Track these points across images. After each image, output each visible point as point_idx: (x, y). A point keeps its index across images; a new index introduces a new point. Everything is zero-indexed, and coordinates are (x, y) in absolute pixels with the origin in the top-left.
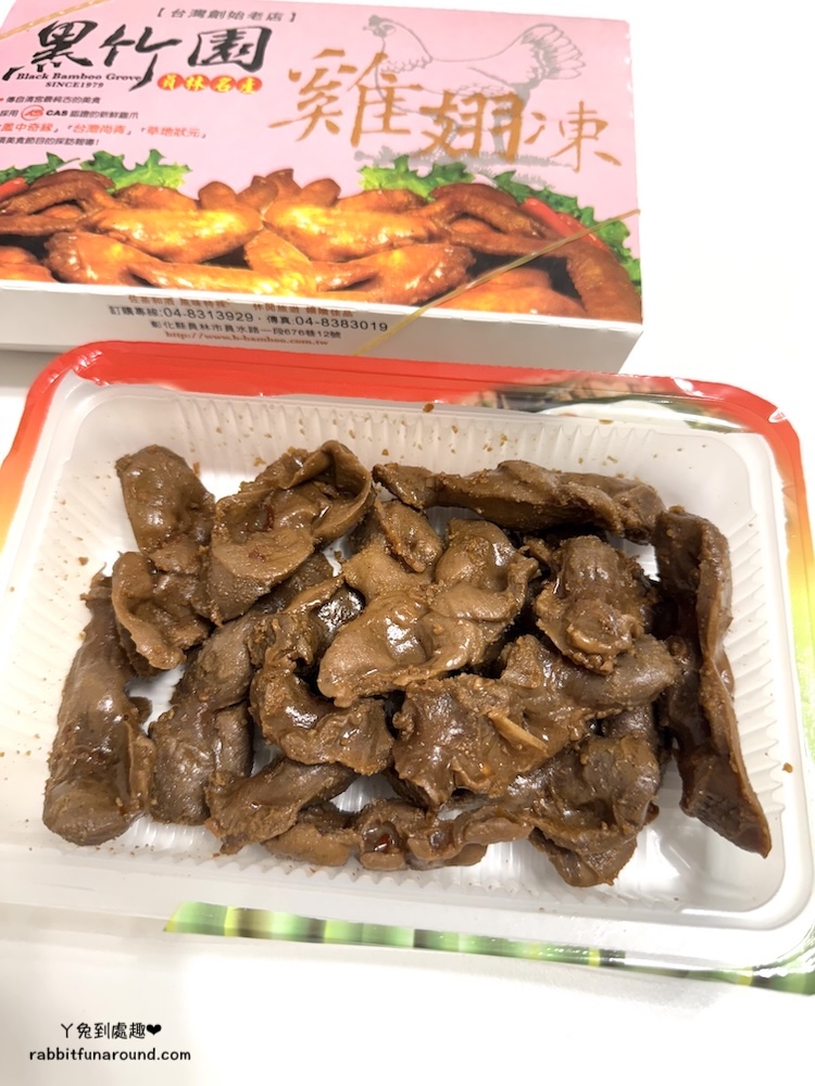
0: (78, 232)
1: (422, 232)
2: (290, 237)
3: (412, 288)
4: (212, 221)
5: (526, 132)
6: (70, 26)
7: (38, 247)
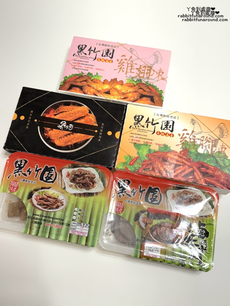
0: (87, 86)
1: (134, 91)
2: (116, 90)
3: (132, 99)
4: (105, 86)
5: (151, 74)
6: (82, 46)
7: (81, 88)
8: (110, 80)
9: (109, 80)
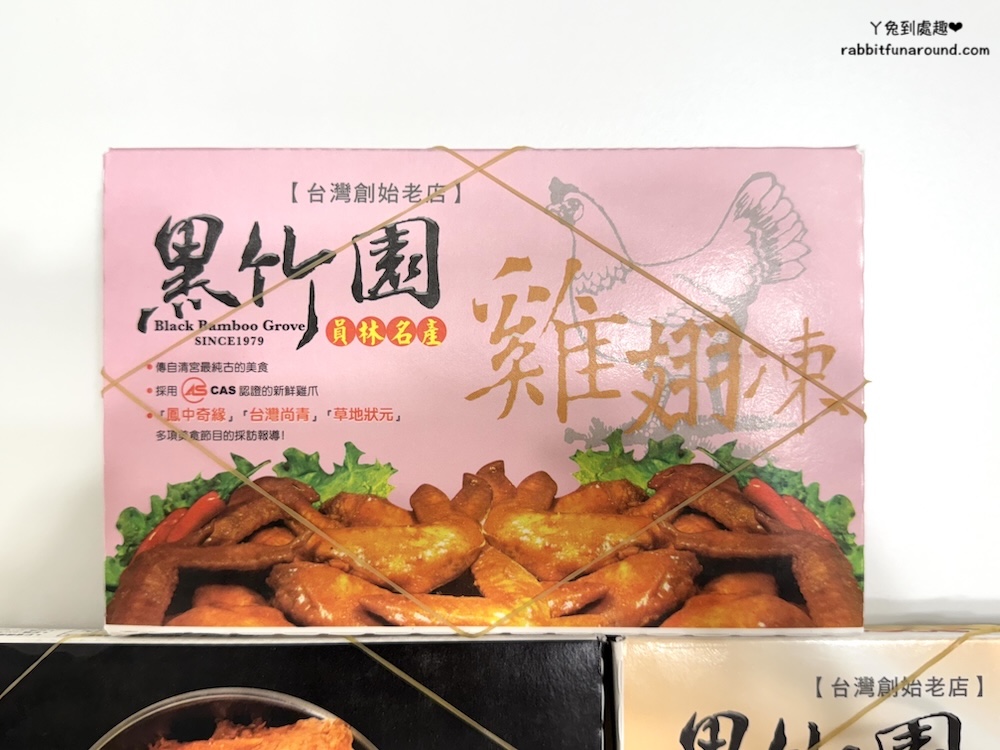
0: (297, 561)
1: (646, 538)
2: (515, 554)
3: (642, 606)
4: (433, 539)
5: (747, 378)
6: (187, 226)
7: (261, 584)
8: (458, 486)
9: (452, 487)
